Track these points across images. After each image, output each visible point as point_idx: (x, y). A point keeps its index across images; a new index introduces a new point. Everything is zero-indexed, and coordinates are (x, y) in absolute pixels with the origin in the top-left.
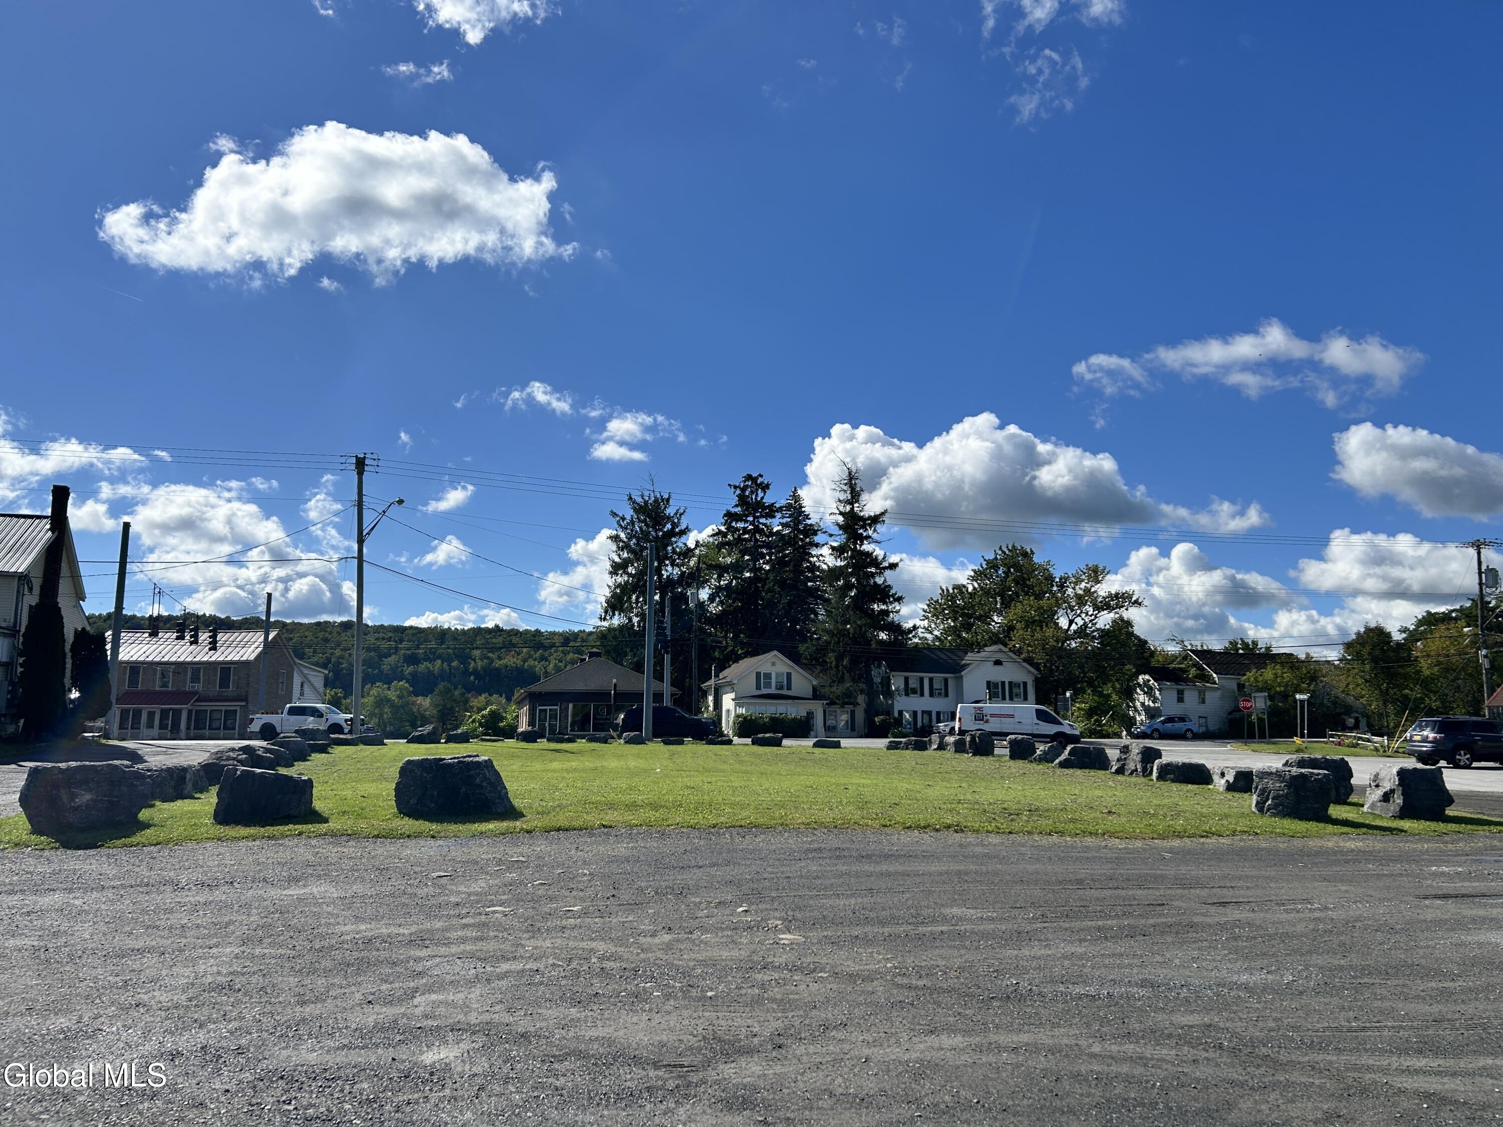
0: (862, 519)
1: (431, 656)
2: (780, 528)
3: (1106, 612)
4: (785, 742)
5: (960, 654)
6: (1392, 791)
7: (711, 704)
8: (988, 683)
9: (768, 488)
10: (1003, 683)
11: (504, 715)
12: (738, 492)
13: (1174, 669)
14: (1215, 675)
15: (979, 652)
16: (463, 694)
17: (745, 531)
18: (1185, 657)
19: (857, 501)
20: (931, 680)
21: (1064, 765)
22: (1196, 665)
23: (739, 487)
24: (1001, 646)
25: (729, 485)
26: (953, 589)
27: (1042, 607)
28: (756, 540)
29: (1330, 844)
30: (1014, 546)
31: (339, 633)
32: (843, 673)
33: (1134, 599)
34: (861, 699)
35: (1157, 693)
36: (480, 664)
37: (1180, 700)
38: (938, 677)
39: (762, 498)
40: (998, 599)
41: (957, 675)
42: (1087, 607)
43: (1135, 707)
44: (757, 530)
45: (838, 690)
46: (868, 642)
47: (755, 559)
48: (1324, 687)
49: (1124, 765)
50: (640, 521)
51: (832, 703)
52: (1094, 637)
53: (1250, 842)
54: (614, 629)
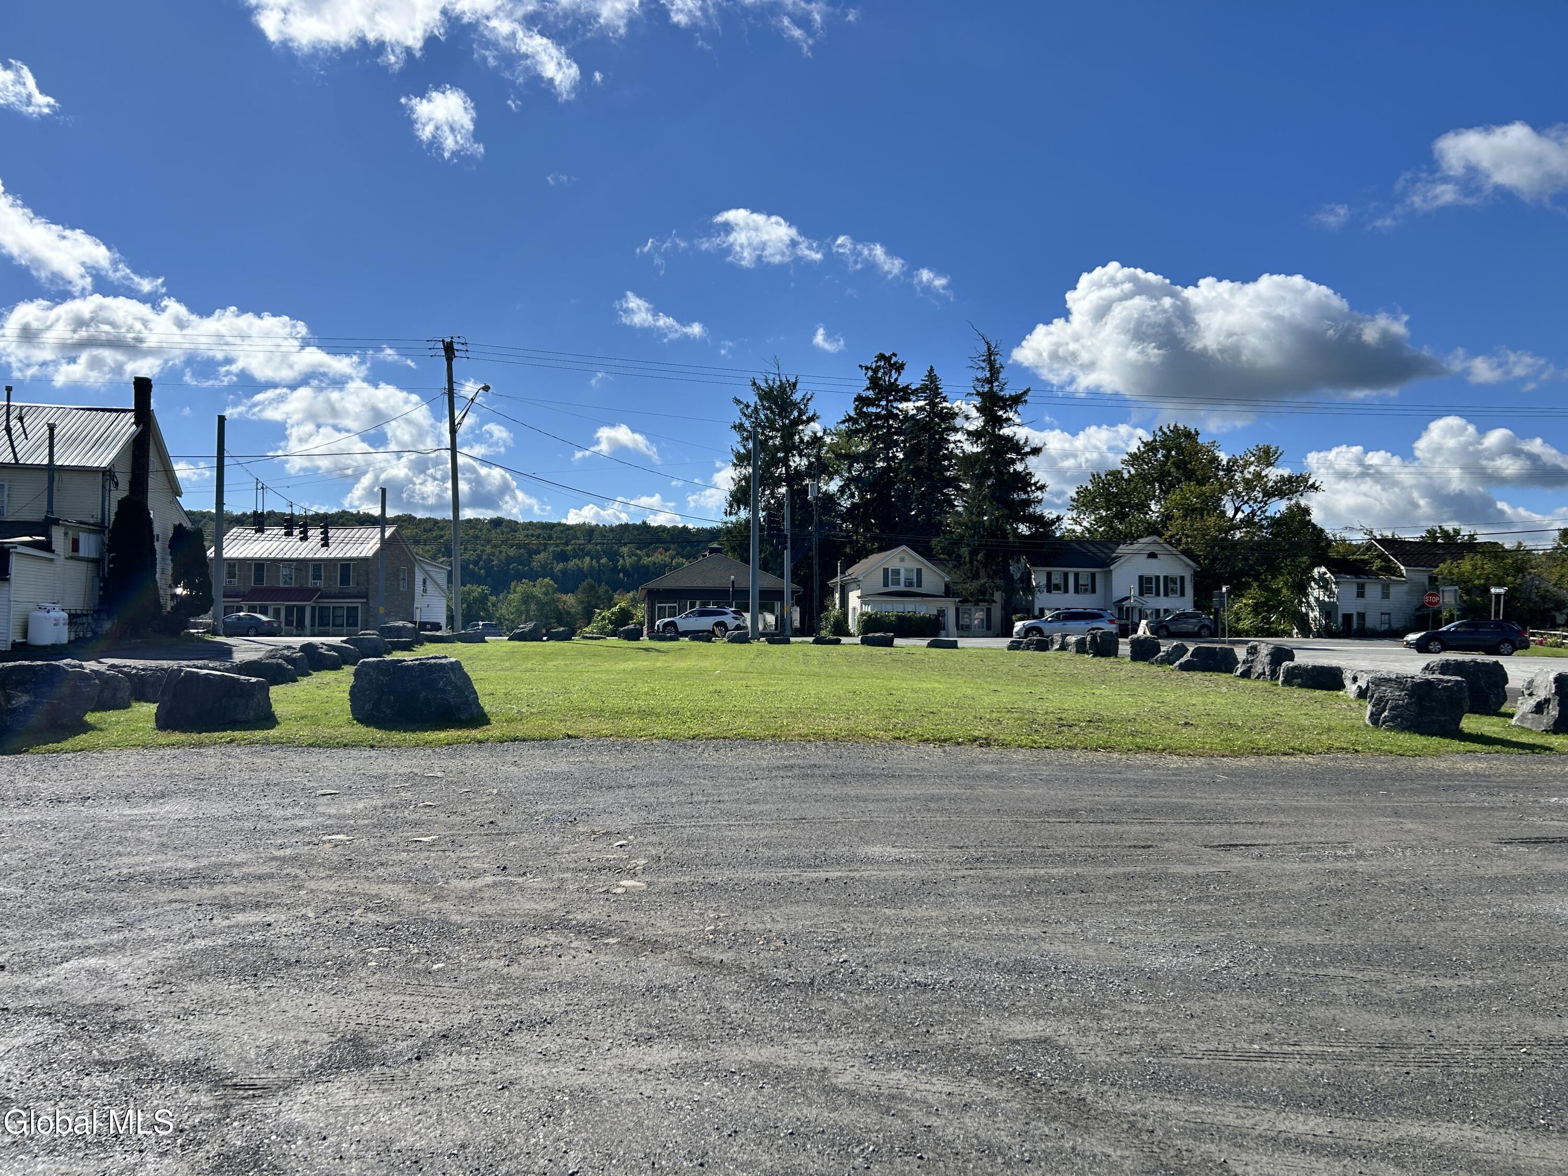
0: (1002, 399)
1: (580, 554)
2: (915, 412)
3: (1277, 498)
4: (897, 641)
5: (1111, 546)
6: (1547, 701)
7: (837, 602)
8: (1141, 578)
9: (903, 369)
10: (1158, 578)
11: (634, 612)
12: (870, 373)
13: (1356, 560)
14: (1402, 567)
15: (1131, 544)
16: (607, 591)
17: (878, 416)
18: (1369, 547)
19: (997, 380)
20: (1077, 575)
21: (1185, 667)
22: (1381, 556)
23: (870, 368)
24: (1156, 538)
25: (860, 366)
26: (1106, 475)
27: (1204, 494)
28: (890, 426)
29: (1443, 765)
30: (1176, 426)
31: (489, 530)
32: (978, 568)
33: (1310, 482)
34: (998, 596)
35: (1334, 586)
36: (629, 561)
37: (1361, 594)
38: (1085, 571)
39: (896, 380)
40: (1157, 486)
41: (1107, 569)
42: (1256, 493)
43: (1308, 603)
44: (891, 415)
45: (973, 586)
46: (1005, 535)
47: (888, 448)
48: (1532, 579)
49: (1251, 667)
50: (764, 408)
51: (965, 601)
52: (1262, 526)
53: (1343, 761)
54: (741, 524)
